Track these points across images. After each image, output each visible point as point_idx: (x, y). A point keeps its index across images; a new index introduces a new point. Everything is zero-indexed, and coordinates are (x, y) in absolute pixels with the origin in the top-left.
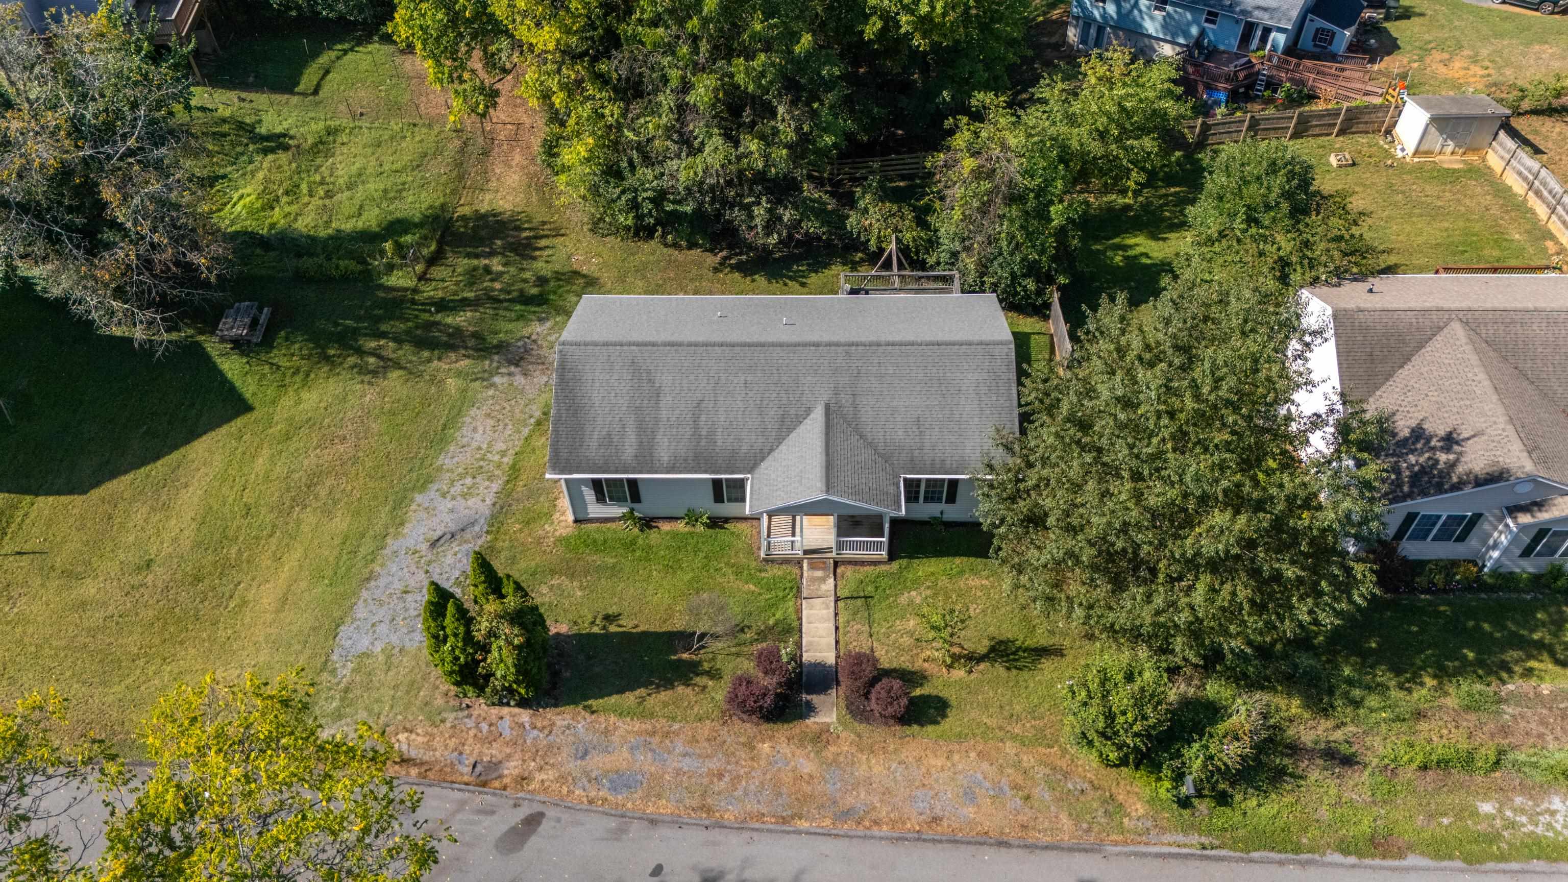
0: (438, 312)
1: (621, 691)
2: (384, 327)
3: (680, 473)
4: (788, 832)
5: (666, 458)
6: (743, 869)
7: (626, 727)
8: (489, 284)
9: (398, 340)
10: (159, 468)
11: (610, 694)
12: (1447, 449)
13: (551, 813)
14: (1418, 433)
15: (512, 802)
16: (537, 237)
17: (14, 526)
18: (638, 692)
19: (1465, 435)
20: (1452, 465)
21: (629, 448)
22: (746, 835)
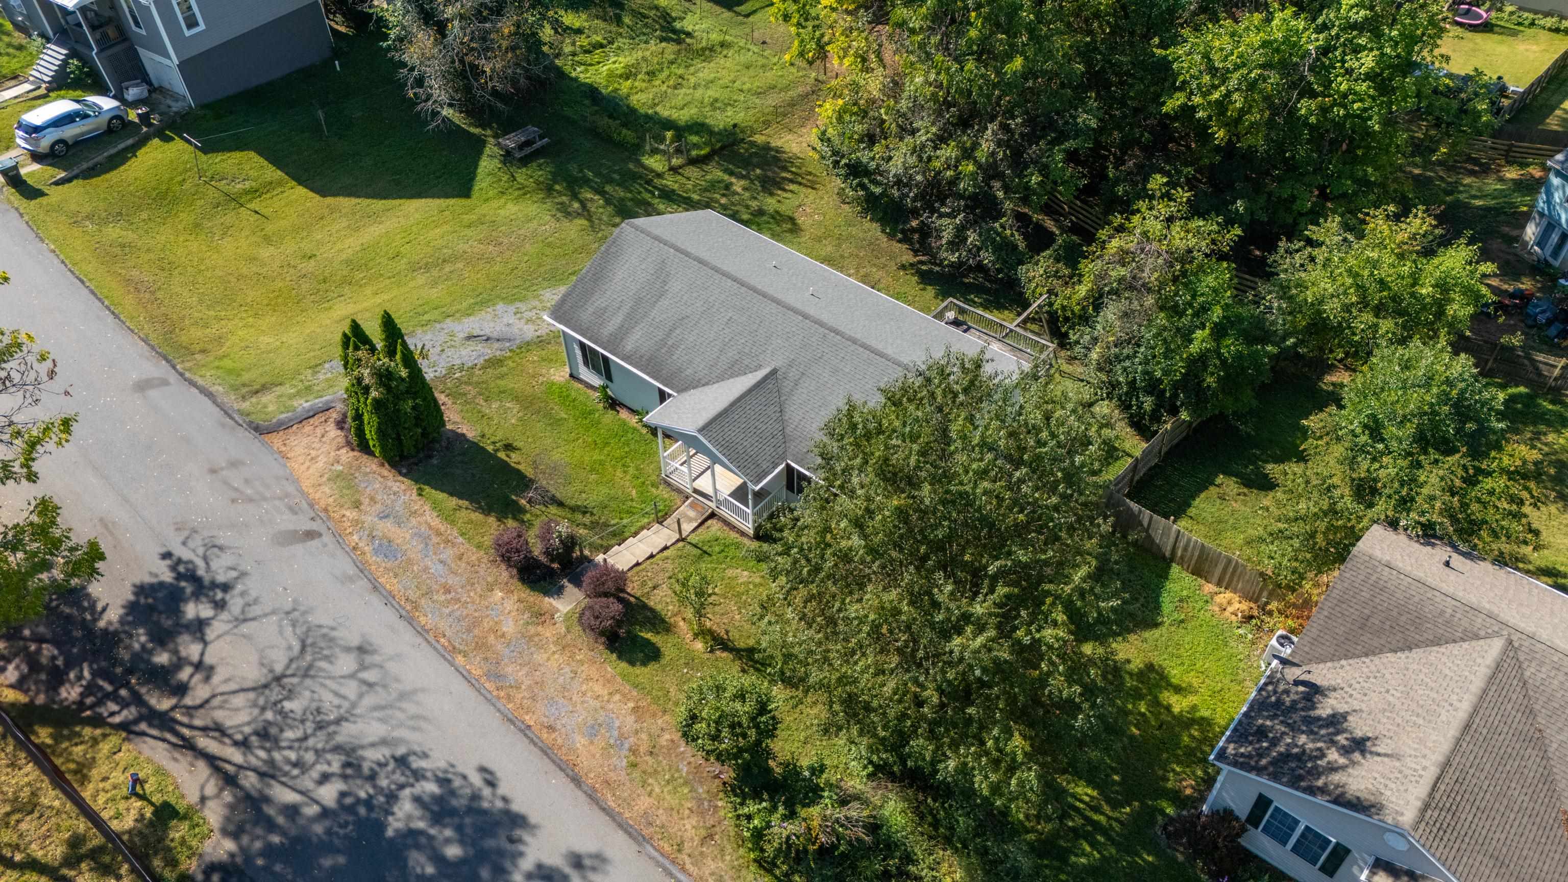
0: (660, 197)
1: (451, 494)
2: (608, 188)
3: (630, 364)
4: (446, 659)
5: (629, 348)
6: (391, 658)
7: (431, 518)
8: (718, 196)
9: (608, 202)
10: (378, 205)
11: (442, 491)
12: (1346, 751)
13: (327, 538)
14: (1336, 721)
15: (313, 515)
16: (791, 181)
17: (268, 196)
18: (461, 502)
19: (1379, 749)
20: (1333, 768)
21: (611, 327)
22: (419, 640)
